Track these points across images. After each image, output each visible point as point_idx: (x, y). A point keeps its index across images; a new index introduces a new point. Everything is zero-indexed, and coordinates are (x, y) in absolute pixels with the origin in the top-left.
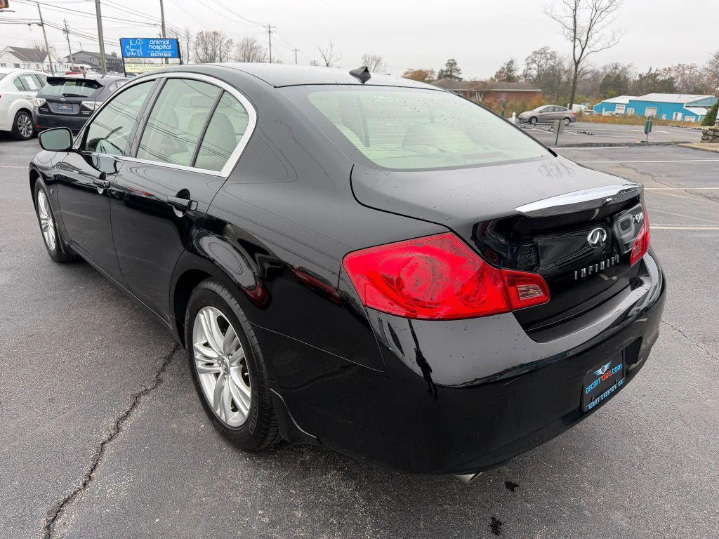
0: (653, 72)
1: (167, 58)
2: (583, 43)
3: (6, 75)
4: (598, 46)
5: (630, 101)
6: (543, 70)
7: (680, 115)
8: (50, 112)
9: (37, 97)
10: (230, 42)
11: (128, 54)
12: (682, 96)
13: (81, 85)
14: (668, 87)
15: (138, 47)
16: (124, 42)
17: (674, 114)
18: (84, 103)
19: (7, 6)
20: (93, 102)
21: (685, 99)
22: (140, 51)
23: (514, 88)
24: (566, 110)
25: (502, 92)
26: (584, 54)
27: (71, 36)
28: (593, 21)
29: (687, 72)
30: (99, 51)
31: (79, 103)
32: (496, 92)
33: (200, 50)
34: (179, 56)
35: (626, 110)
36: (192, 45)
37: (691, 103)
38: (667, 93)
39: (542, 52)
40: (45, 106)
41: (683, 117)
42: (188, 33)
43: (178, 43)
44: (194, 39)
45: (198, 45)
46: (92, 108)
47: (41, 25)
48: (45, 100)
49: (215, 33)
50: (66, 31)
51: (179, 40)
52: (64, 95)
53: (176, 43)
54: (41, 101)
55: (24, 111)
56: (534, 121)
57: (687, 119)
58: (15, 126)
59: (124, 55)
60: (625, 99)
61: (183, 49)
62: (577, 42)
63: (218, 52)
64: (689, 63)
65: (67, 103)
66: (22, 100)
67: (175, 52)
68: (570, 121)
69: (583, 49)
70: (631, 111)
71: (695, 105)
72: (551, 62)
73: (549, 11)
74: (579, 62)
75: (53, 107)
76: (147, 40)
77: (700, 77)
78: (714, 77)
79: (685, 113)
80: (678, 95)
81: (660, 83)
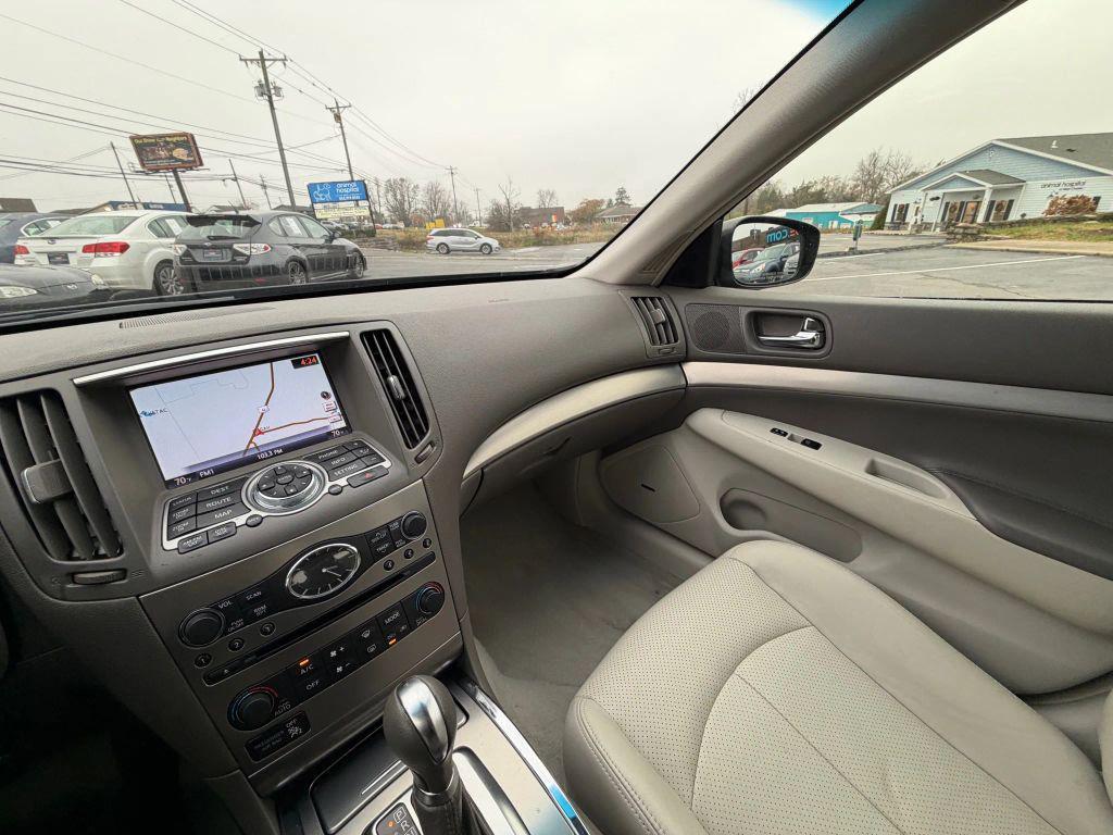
0: (807, 185)
1: (357, 201)
3: (136, 218)
5: (787, 213)
7: (836, 224)
8: (195, 262)
9: (176, 243)
10: (417, 187)
11: (317, 199)
12: (838, 205)
13: (239, 224)
14: (819, 198)
15: (326, 192)
16: (312, 187)
17: (830, 223)
18: (235, 246)
19: (201, 164)
20: (248, 245)
21: (841, 207)
22: (328, 196)
27: (241, 182)
29: (831, 183)
30: (290, 204)
31: (230, 247)
33: (390, 196)
34: (367, 197)
36: (382, 192)
37: (847, 210)
38: (818, 204)
40: (187, 254)
41: (839, 225)
42: (376, 180)
43: (365, 185)
44: (383, 185)
45: (387, 191)
46: (248, 253)
47: (235, 179)
48: (185, 247)
49: (402, 180)
50: (264, 187)
51: (366, 182)
52: (209, 237)
53: (362, 185)
54: (181, 249)
55: (165, 264)
57: (843, 226)
58: (156, 283)
59: (313, 202)
61: (373, 192)
63: (406, 198)
64: (833, 176)
65: (214, 248)
66: (163, 250)
67: (363, 194)
71: (851, 212)
75: (198, 256)
76: (334, 184)
77: (844, 188)
78: (856, 186)
79: (841, 221)
80: (832, 205)
81: (813, 195)
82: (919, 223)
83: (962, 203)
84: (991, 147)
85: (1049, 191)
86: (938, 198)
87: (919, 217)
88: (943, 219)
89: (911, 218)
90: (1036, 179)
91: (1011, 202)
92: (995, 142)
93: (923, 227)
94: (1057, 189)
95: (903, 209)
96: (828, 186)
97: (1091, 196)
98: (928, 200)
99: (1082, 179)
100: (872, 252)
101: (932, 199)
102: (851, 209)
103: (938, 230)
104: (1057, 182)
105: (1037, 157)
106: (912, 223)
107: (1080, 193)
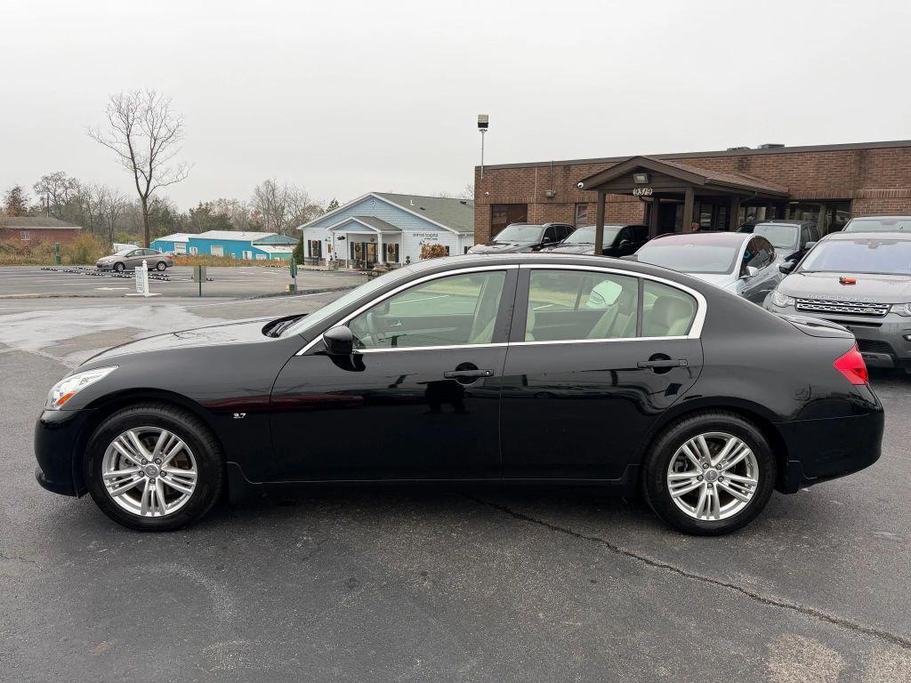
0: (204, 207)
2: (147, 174)
4: (166, 179)
5: (190, 239)
6: (63, 200)
7: (250, 254)
12: (246, 233)
14: (222, 223)
17: (244, 252)
21: (251, 236)
23: (40, 224)
24: (158, 253)
25: (24, 230)
26: (151, 188)
28: (155, 151)
29: (230, 207)
32: (14, 229)
35: (188, 250)
37: (258, 240)
38: (223, 230)
39: (57, 178)
41: (254, 255)
56: (120, 268)
57: (258, 257)
60: (184, 237)
62: (139, 173)
64: (228, 198)
68: (166, 266)
69: (149, 182)
70: (193, 251)
71: (262, 242)
72: (75, 192)
73: (95, 134)
74: (146, 195)
77: (245, 213)
78: (257, 213)
79: (256, 252)
80: (241, 233)
81: (214, 219)
82: (334, 260)
83: (363, 244)
84: (370, 198)
85: (419, 239)
86: (343, 238)
87: (332, 254)
88: (352, 258)
89: (326, 255)
90: (409, 229)
91: (397, 246)
92: (373, 195)
93: (339, 263)
94: (423, 238)
95: (317, 246)
96: (227, 208)
97: (444, 245)
98: (336, 239)
99: (436, 232)
100: (322, 291)
101: (340, 239)
102: (263, 240)
103: (351, 267)
104: (422, 232)
105: (404, 211)
106: (328, 259)
107: (437, 243)
